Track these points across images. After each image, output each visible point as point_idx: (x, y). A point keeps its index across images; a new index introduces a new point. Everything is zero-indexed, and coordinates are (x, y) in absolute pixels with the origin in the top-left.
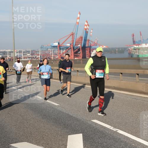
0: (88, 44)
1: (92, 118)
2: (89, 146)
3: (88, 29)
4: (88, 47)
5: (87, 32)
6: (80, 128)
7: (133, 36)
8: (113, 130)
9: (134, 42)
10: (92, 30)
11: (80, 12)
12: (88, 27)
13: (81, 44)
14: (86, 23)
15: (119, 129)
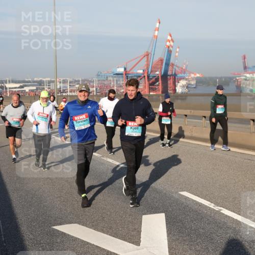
0: (172, 71)
1: (181, 188)
2: (175, 234)
3: (172, 47)
4: (171, 75)
5: (170, 52)
6: (161, 204)
7: (245, 58)
8: (214, 208)
9: (245, 68)
10: (179, 48)
11: (159, 20)
12: (172, 43)
13: (161, 71)
14: (169, 38)
15: (224, 208)
